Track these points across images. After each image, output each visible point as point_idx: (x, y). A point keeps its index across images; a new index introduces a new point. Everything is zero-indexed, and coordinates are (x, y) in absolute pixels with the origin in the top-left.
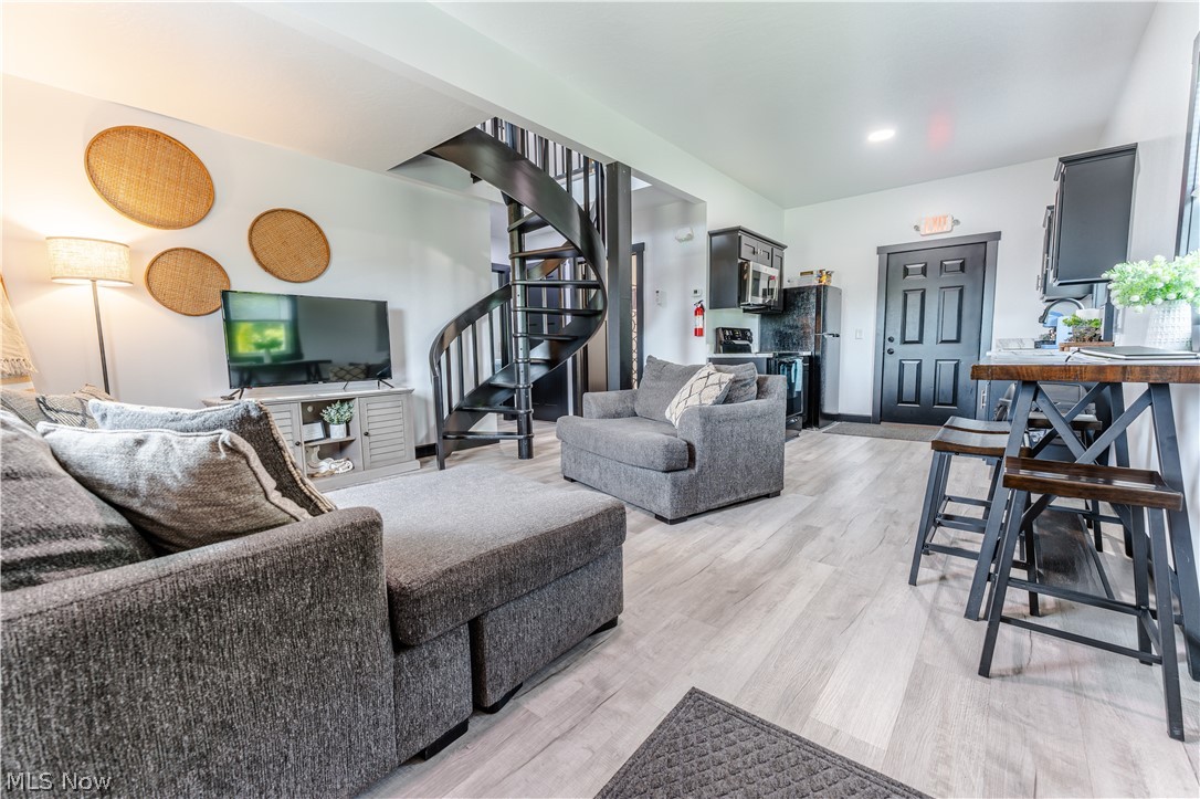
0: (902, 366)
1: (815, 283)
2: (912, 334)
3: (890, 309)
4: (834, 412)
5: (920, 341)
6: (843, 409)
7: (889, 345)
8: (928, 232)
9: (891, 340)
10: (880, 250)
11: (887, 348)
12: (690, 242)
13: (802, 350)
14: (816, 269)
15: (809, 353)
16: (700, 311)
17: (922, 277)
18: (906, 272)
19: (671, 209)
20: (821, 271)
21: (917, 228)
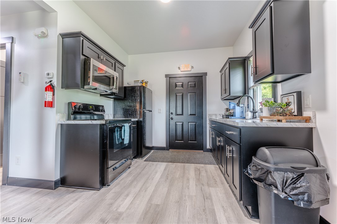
0: (176, 125)
1: (140, 85)
2: (179, 112)
3: (171, 100)
4: (151, 146)
5: (182, 114)
6: (154, 144)
7: (171, 116)
8: (183, 70)
9: (172, 113)
10: (167, 76)
11: (171, 117)
12: (45, 39)
13: (134, 118)
14: (140, 79)
15: (137, 119)
16: (50, 88)
17: (181, 88)
18: (176, 86)
19: (33, 15)
20: (142, 81)
21: (179, 68)
